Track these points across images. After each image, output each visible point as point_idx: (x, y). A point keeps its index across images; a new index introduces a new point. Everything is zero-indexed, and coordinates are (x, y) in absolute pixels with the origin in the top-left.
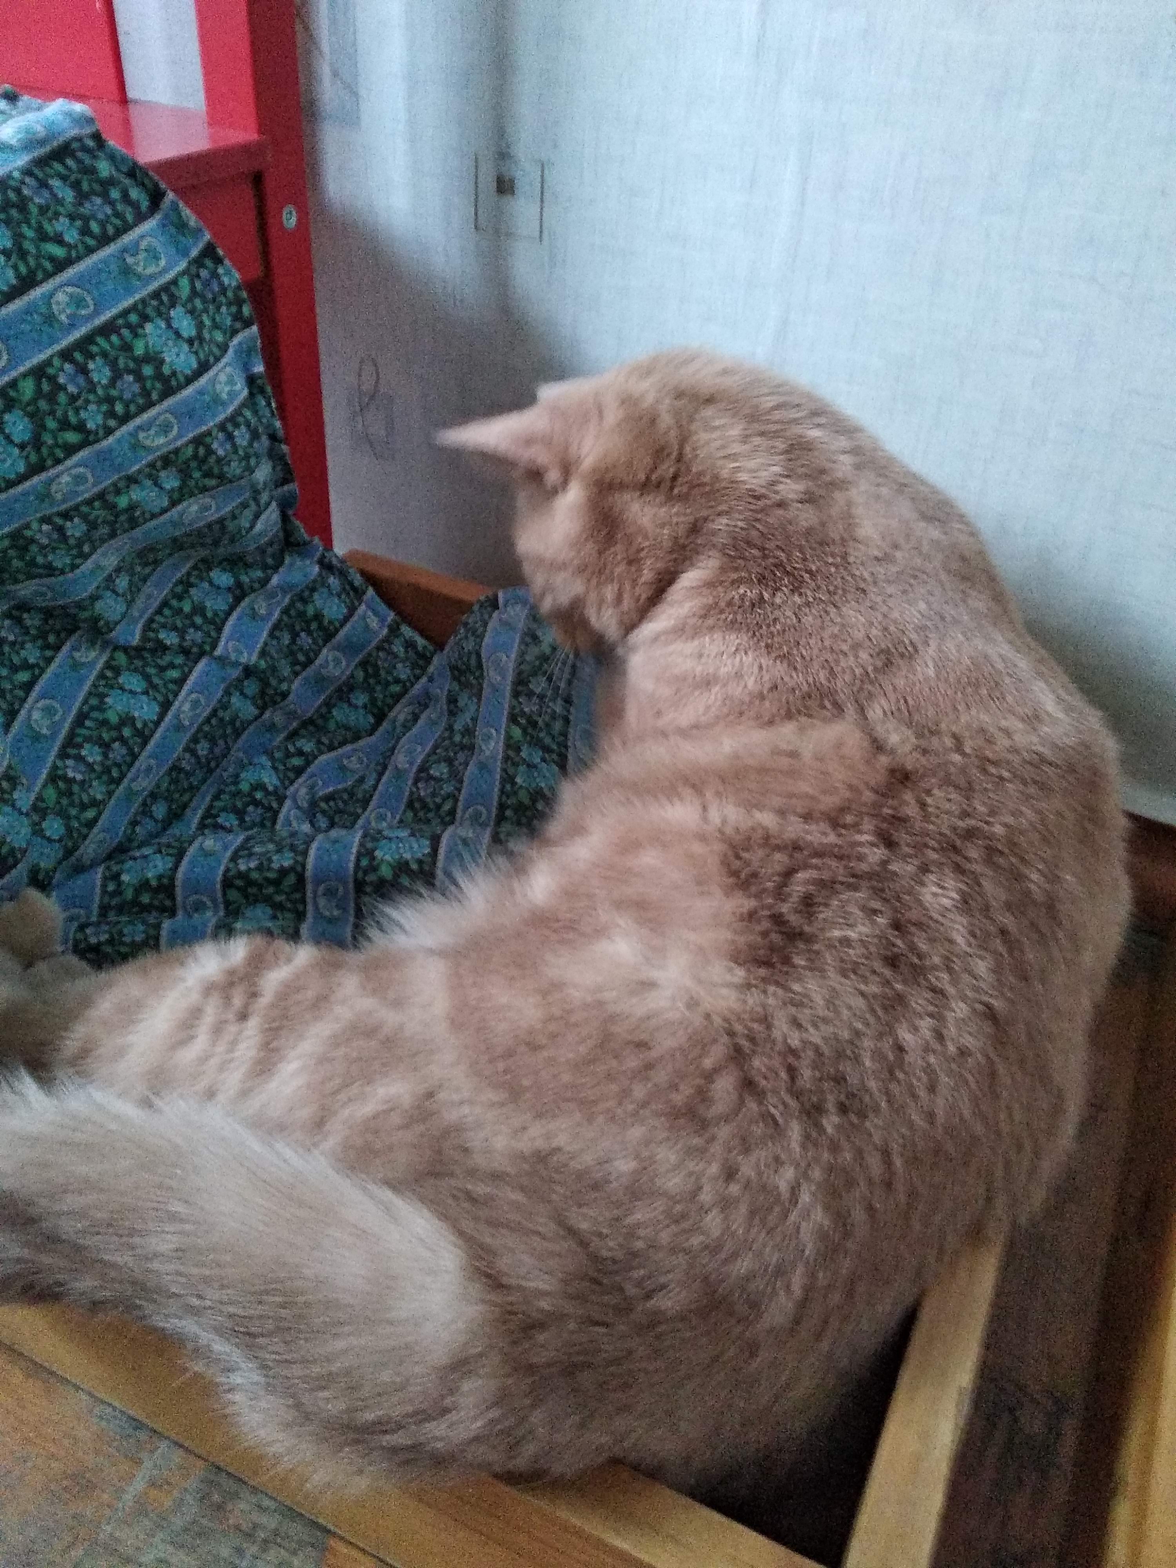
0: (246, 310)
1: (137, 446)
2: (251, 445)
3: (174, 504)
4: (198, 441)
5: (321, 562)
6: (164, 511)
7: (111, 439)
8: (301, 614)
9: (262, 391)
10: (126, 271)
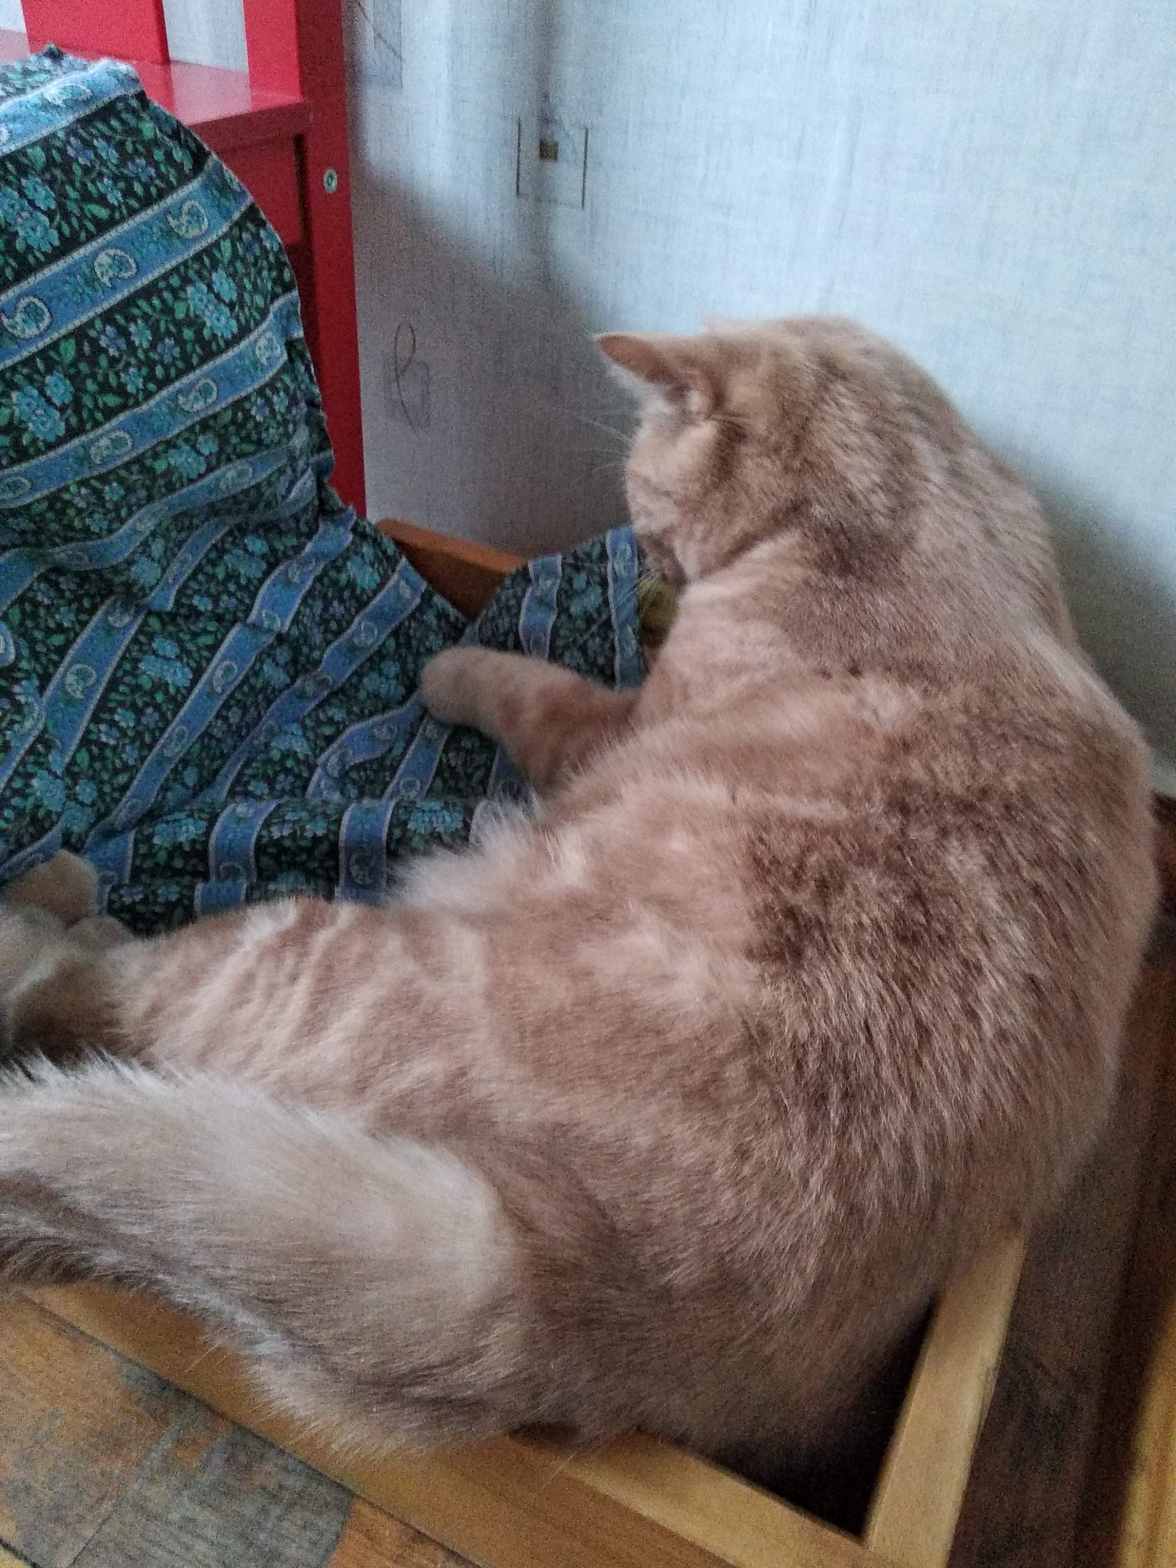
0: (287, 275)
1: (175, 410)
2: (289, 409)
3: (210, 469)
4: (237, 405)
5: (354, 530)
6: (201, 476)
7: (152, 402)
8: (335, 583)
9: (302, 357)
10: (169, 233)
